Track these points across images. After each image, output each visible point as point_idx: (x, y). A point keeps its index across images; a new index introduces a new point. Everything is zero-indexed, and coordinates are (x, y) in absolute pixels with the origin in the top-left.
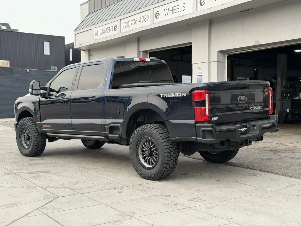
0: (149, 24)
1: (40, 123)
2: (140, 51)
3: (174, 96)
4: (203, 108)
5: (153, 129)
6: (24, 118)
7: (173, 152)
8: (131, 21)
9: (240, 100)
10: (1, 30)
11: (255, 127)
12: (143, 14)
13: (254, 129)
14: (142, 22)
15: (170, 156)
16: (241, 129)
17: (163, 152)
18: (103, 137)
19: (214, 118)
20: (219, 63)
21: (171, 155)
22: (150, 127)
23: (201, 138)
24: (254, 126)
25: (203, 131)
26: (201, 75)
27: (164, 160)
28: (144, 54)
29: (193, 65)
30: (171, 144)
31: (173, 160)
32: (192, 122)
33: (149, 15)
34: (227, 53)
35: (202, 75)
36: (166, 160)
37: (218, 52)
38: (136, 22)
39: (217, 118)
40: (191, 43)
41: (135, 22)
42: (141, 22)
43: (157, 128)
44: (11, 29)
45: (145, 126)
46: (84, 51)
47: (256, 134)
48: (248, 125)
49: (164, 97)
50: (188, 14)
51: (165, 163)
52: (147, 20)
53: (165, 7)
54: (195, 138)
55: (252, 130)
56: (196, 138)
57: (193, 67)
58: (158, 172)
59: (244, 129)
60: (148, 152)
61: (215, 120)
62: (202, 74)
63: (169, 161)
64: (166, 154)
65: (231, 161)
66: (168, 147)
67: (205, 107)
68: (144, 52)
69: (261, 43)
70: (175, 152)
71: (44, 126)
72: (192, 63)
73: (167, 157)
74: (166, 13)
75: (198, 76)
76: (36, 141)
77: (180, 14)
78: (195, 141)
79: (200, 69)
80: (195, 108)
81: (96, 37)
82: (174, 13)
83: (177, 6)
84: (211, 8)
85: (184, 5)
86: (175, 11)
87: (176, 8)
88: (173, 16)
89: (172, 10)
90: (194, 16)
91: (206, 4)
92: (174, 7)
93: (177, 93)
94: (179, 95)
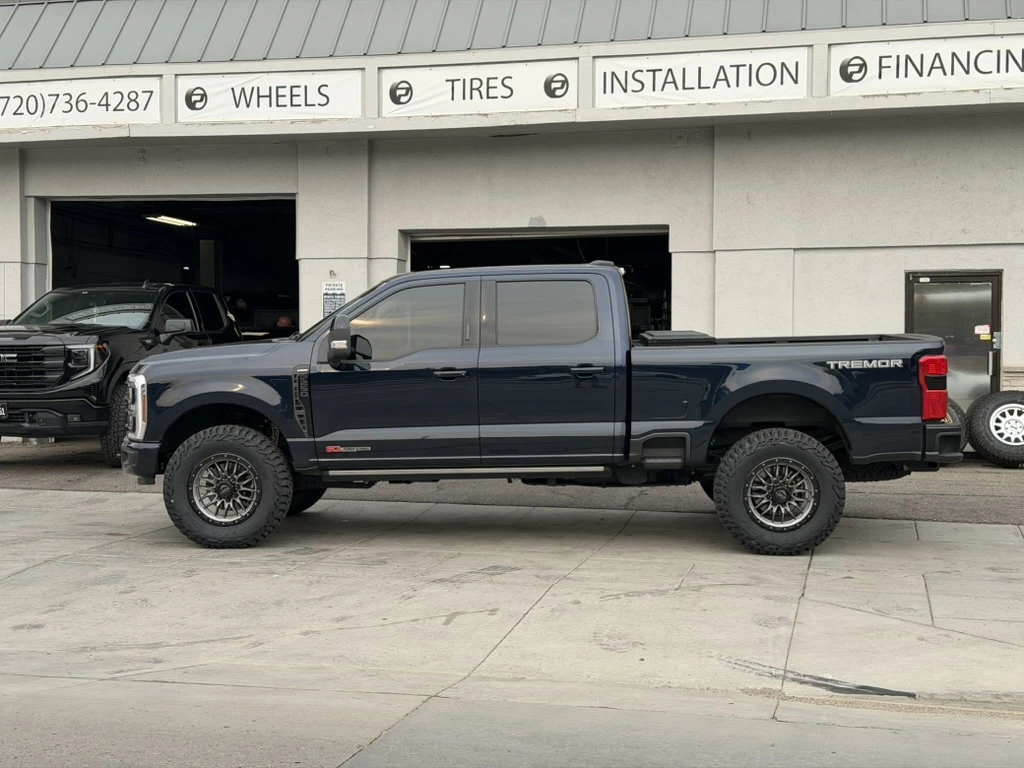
0: (149, 121)
1: (312, 440)
2: (28, 197)
3: (870, 366)
6: (211, 426)
8: (47, 98)
12: (125, 86)
14: (115, 110)
18: (601, 469)
20: (399, 262)
23: (936, 453)
25: (942, 437)
26: (339, 292)
28: (38, 205)
29: (301, 262)
32: (917, 420)
33: (152, 92)
34: (412, 238)
35: (343, 294)
37: (401, 234)
38: (78, 104)
40: (294, 195)
41: (73, 102)
42: (111, 108)
49: (840, 367)
50: (346, 119)
52: (142, 106)
53: (238, 82)
54: (920, 453)
56: (924, 455)
57: (302, 269)
62: (343, 292)
68: (38, 198)
69: (548, 225)
71: (330, 449)
72: (297, 258)
74: (241, 98)
75: (326, 294)
77: (303, 113)
78: (919, 459)
79: (335, 275)
80: (926, 390)
82: (278, 105)
83: (292, 87)
84: (438, 116)
85: (323, 90)
86: (282, 101)
87: (286, 92)
88: (275, 114)
89: (270, 96)
90: (371, 128)
91: (417, 103)
92: (277, 88)
93: (878, 360)
94: (884, 364)
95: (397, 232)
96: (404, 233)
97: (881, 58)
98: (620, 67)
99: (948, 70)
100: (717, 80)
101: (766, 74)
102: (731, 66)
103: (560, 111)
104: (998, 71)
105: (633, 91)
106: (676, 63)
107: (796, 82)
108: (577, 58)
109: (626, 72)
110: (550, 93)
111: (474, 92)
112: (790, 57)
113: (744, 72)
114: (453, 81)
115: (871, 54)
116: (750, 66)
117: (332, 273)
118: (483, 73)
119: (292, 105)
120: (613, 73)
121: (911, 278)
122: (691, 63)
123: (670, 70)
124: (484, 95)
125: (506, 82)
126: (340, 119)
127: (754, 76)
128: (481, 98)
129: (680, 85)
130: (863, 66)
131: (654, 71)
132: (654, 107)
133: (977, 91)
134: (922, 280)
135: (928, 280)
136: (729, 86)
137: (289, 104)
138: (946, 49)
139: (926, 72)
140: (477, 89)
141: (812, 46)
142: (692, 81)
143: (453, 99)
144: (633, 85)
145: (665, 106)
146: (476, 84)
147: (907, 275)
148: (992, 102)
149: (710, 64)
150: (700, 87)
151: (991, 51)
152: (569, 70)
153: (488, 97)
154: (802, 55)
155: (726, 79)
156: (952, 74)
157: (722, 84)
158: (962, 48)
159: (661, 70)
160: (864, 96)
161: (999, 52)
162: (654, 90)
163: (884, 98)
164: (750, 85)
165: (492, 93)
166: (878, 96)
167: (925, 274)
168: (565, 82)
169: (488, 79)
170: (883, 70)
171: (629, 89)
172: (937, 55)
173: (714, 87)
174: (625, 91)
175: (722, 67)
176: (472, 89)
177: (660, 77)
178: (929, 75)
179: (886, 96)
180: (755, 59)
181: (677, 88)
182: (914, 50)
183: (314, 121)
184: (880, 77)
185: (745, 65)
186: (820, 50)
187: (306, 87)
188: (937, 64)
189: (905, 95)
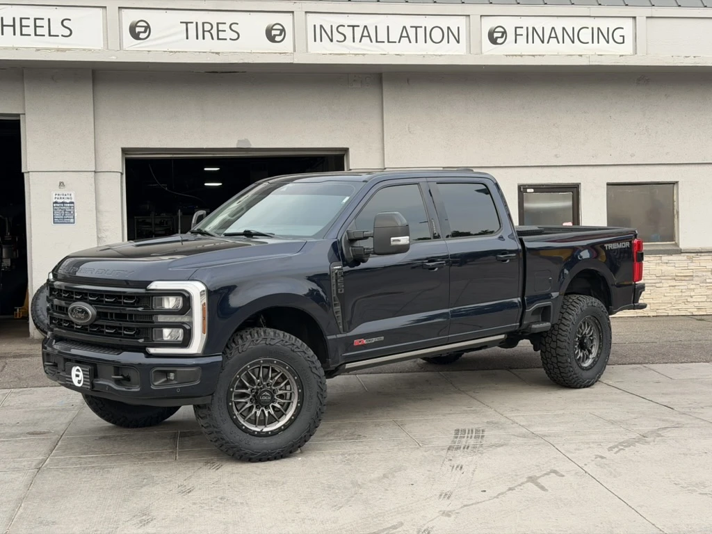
26: (68, 201)
34: (126, 154)
35: (73, 203)
50: (90, 50)
62: (73, 201)
69: (253, 146)
75: (56, 203)
77: (46, 42)
79: (64, 186)
82: (22, 34)
83: (35, 19)
84: (176, 52)
85: (66, 23)
86: (25, 31)
87: (31, 23)
88: (19, 41)
89: (14, 26)
90: (113, 59)
91: (155, 39)
92: (21, 19)
95: (120, 150)
96: (124, 151)
97: (516, 28)
98: (328, 21)
99: (561, 40)
100: (401, 37)
101: (437, 35)
102: (411, 27)
103: (280, 53)
104: (593, 43)
105: (337, 41)
106: (370, 21)
107: (458, 42)
108: (293, 12)
109: (332, 26)
110: (271, 38)
111: (205, 33)
112: (454, 23)
113: (421, 32)
114: (187, 23)
115: (509, 24)
116: (425, 27)
117: (62, 184)
118: (214, 18)
119: (36, 35)
120: (321, 26)
121: (522, 189)
122: (383, 22)
123: (365, 27)
124: (215, 37)
125: (234, 27)
126: (84, 50)
127: (428, 36)
128: (213, 39)
129: (374, 39)
130: (504, 33)
131: (353, 26)
132: (356, 54)
133: (581, 56)
134: (528, 190)
135: (532, 190)
136: (410, 42)
137: (33, 34)
138: (559, 24)
139: (546, 41)
140: (209, 31)
141: (469, 16)
142: (382, 36)
143: (187, 38)
144: (337, 36)
145: (364, 55)
146: (207, 27)
147: (519, 187)
148: (591, 64)
149: (396, 24)
150: (389, 42)
151: (588, 28)
152: (285, 20)
153: (218, 39)
154: (461, 22)
155: (408, 37)
156: (563, 42)
157: (405, 40)
158: (569, 24)
159: (358, 26)
160: (506, 56)
161: (593, 28)
162: (354, 41)
163: (520, 57)
164: (426, 42)
165: (222, 35)
166: (516, 55)
167: (530, 186)
168: (283, 31)
169: (218, 24)
170: (518, 37)
171: (334, 40)
172: (553, 28)
173: (399, 42)
174: (332, 41)
175: (404, 27)
176: (204, 31)
177: (358, 31)
178: (548, 43)
179: (521, 56)
180: (429, 22)
181: (371, 41)
182: (538, 23)
183: (58, 50)
184: (516, 42)
185: (421, 27)
186: (475, 19)
187: (49, 20)
188: (553, 35)
189: (534, 56)
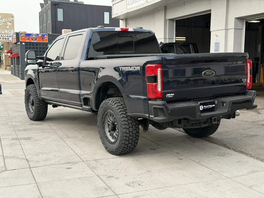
1: (39, 90)
2: (167, 20)
3: (131, 70)
4: (154, 84)
5: (114, 103)
6: (29, 85)
7: (132, 128)
9: (204, 74)
10: (69, 2)
11: (225, 104)
13: (223, 105)
15: (128, 132)
16: (207, 106)
17: (121, 127)
18: (81, 108)
19: (168, 95)
20: (236, 30)
21: (130, 131)
22: (112, 101)
23: (153, 116)
24: (223, 103)
25: (154, 108)
27: (122, 136)
28: (170, 22)
29: (211, 32)
30: (131, 120)
31: (133, 136)
34: (246, 20)
36: (124, 136)
37: (236, 19)
39: (173, 94)
40: (210, 10)
43: (118, 103)
44: (77, 1)
45: (108, 100)
46: (122, 20)
47: (224, 112)
48: (216, 102)
49: (123, 70)
51: (123, 139)
54: (148, 115)
55: (221, 107)
57: (211, 35)
58: (118, 147)
59: (210, 106)
60: (111, 126)
61: (169, 97)
62: (219, 42)
63: (128, 137)
64: (124, 130)
65: (212, 136)
66: (127, 123)
67: (156, 83)
68: (170, 20)
70: (135, 128)
71: (42, 93)
72: (211, 31)
73: (125, 133)
75: (215, 43)
76: (37, 106)
78: (148, 118)
79: (218, 36)
80: (147, 83)
81: (129, 7)
93: (133, 66)
94: (135, 69)
95: (234, 19)
96: (240, 19)
117: (216, 36)
